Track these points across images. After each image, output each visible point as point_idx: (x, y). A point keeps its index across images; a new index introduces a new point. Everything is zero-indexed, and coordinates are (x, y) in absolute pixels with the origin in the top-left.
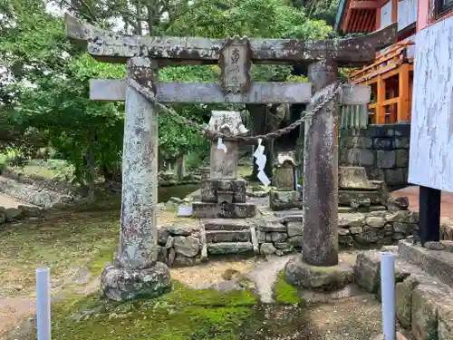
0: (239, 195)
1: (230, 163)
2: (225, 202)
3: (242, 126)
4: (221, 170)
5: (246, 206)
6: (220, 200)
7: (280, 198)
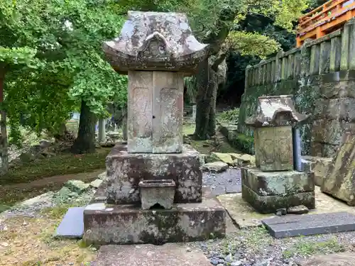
0: (187, 186)
1: (166, 118)
2: (157, 206)
3: (192, 38)
4: (149, 134)
5: (205, 214)
6: (147, 202)
7: (270, 186)
